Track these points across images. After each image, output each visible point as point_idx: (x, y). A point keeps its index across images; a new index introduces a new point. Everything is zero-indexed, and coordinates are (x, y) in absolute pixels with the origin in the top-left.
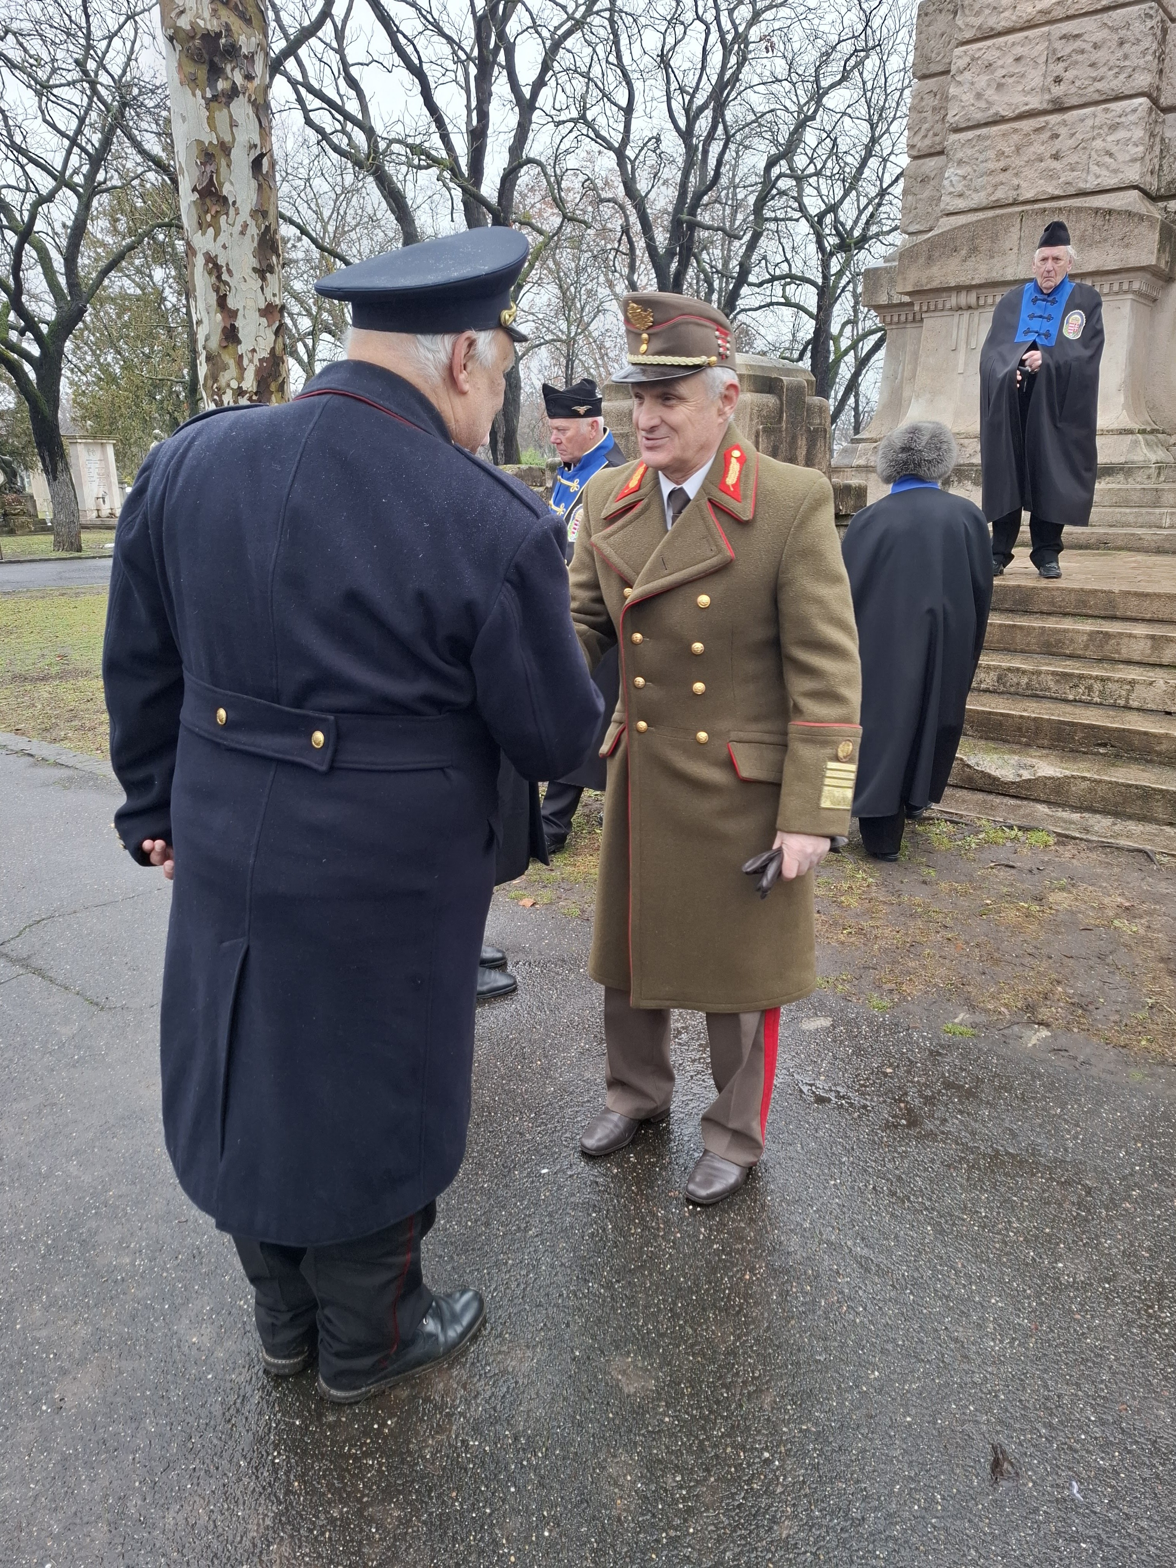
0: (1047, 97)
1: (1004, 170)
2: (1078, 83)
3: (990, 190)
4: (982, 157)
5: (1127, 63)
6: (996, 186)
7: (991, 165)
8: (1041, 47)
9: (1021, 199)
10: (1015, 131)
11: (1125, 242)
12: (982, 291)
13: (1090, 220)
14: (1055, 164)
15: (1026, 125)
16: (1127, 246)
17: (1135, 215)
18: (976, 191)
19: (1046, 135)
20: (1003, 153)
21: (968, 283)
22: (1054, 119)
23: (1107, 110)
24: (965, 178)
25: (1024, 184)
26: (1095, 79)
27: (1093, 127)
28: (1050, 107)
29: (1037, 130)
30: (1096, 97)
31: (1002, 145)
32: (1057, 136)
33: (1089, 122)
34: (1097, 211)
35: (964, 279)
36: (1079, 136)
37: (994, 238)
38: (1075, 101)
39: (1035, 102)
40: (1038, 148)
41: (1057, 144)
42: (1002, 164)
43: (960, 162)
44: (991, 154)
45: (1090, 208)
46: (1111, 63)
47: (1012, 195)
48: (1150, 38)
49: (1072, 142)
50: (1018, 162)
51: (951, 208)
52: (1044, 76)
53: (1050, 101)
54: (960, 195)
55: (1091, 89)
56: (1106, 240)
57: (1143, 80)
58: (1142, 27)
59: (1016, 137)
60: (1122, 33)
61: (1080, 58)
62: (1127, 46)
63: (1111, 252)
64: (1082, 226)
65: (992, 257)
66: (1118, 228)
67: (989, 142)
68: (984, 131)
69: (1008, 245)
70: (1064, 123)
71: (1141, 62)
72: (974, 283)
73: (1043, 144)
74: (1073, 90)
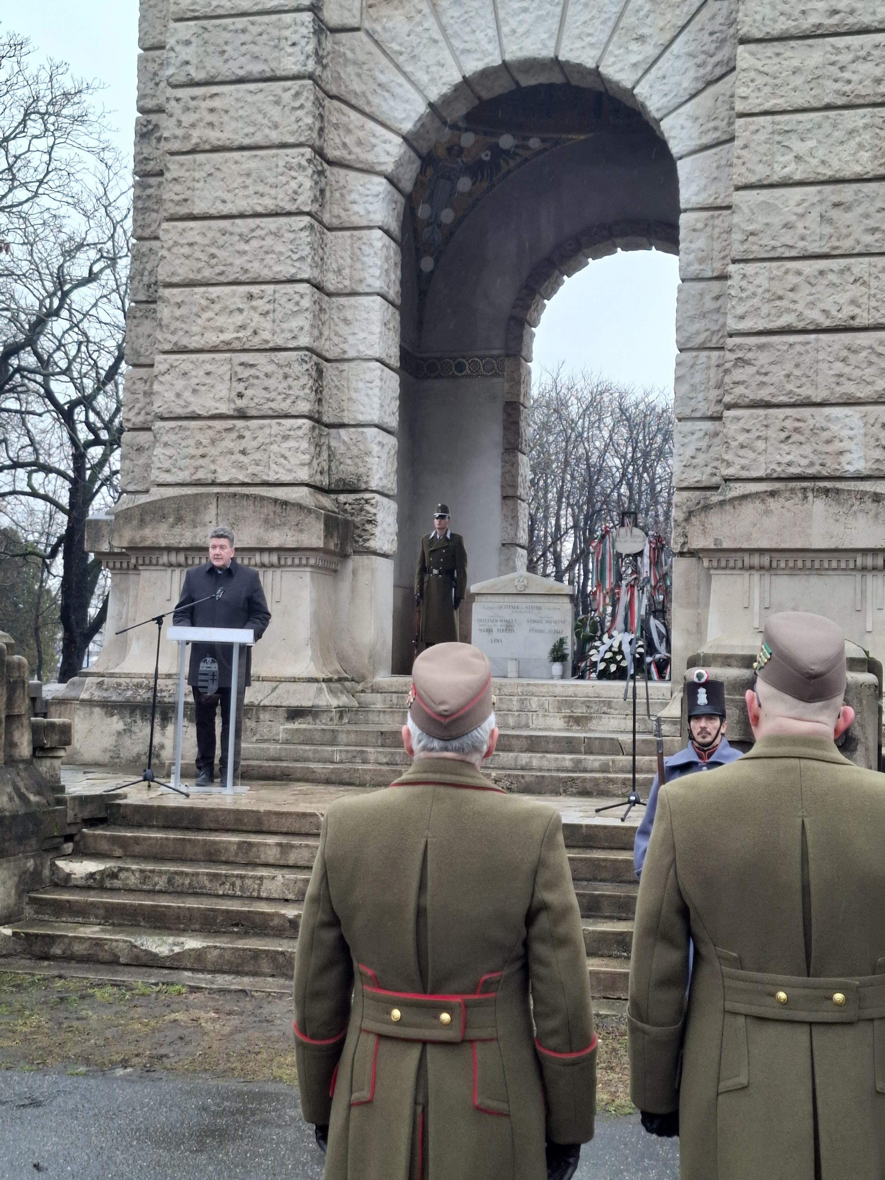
0: (233, 406)
1: (203, 456)
2: (256, 400)
3: (192, 470)
4: (184, 444)
5: (291, 392)
6: (197, 468)
7: (192, 451)
8: (226, 368)
9: (218, 481)
10: (210, 427)
11: (299, 527)
12: (188, 553)
13: (271, 507)
14: (242, 458)
15: (219, 424)
16: (301, 531)
17: (305, 508)
18: (180, 469)
19: (234, 435)
20: (201, 443)
21: (176, 545)
22: (240, 424)
23: (279, 424)
24: (170, 457)
25: (219, 470)
26: (268, 400)
27: (270, 435)
28: (236, 414)
29: (228, 430)
30: (270, 413)
31: (200, 437)
32: (243, 437)
33: (267, 431)
34: (276, 501)
35: (173, 541)
36: (260, 440)
37: (196, 511)
38: (254, 413)
39: (224, 408)
40: (228, 443)
41: (244, 444)
42: (201, 451)
43: (166, 444)
44: (191, 442)
45: (270, 498)
46: (279, 390)
47: (210, 477)
48: (307, 377)
49: (255, 444)
50: (213, 451)
51: (160, 481)
52: (230, 389)
53: (235, 410)
54: (168, 471)
55: (266, 406)
56: (285, 524)
57: (304, 407)
58: (300, 368)
59: (211, 433)
60: (286, 370)
61: (256, 381)
62: (290, 380)
63: (290, 534)
64: (265, 510)
65: (195, 527)
66: (293, 517)
67: (188, 433)
68: (184, 423)
69: (207, 518)
70: (248, 428)
71: (302, 394)
72: (181, 546)
73: (232, 441)
74: (252, 405)
